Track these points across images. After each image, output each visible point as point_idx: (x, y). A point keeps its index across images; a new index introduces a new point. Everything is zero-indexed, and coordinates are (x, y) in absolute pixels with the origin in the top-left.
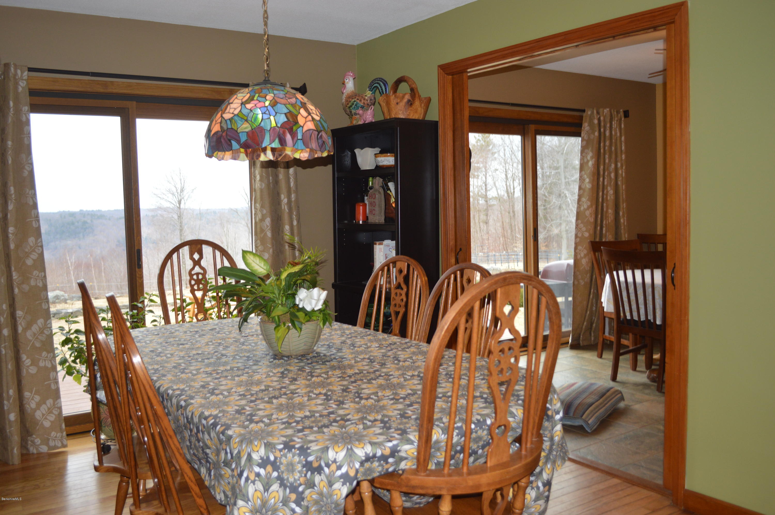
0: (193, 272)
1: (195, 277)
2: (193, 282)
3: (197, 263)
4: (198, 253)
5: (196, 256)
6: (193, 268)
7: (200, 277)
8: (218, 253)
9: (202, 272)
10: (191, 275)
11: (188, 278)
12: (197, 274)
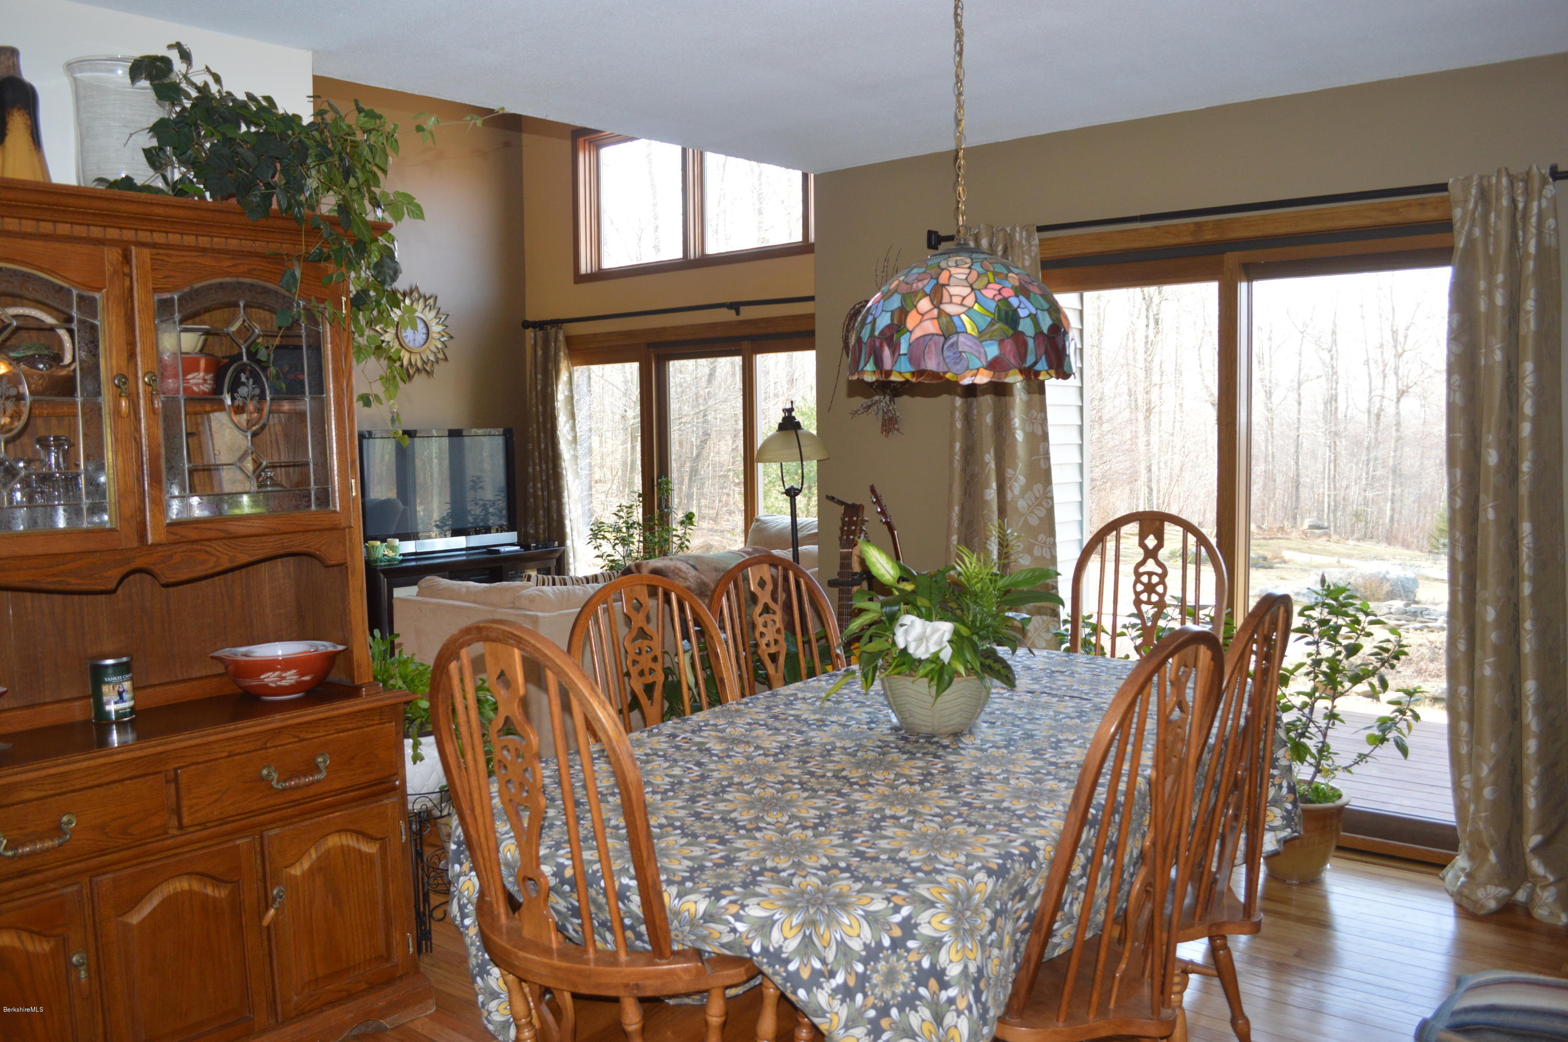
0: (1142, 570)
1: (1145, 579)
2: (1140, 587)
3: (1151, 554)
4: (1156, 537)
5: (1151, 542)
6: (1142, 563)
7: (1155, 579)
8: (1192, 539)
9: (1159, 571)
10: (1138, 575)
11: (1133, 578)
12: (1150, 574)
